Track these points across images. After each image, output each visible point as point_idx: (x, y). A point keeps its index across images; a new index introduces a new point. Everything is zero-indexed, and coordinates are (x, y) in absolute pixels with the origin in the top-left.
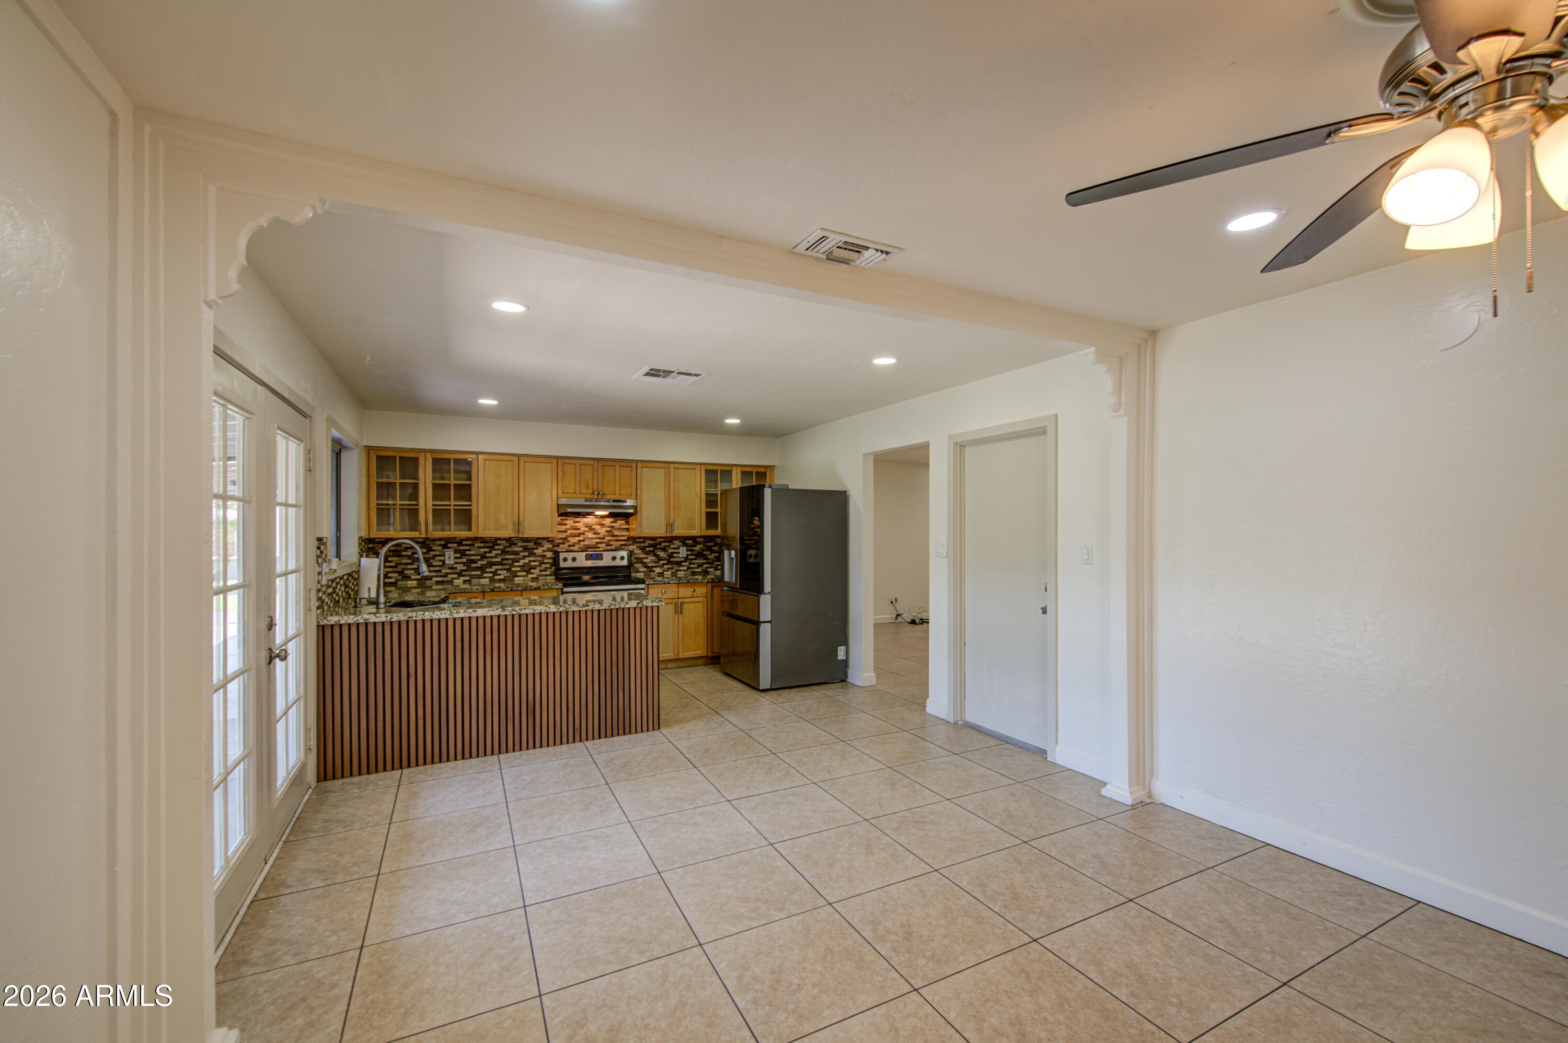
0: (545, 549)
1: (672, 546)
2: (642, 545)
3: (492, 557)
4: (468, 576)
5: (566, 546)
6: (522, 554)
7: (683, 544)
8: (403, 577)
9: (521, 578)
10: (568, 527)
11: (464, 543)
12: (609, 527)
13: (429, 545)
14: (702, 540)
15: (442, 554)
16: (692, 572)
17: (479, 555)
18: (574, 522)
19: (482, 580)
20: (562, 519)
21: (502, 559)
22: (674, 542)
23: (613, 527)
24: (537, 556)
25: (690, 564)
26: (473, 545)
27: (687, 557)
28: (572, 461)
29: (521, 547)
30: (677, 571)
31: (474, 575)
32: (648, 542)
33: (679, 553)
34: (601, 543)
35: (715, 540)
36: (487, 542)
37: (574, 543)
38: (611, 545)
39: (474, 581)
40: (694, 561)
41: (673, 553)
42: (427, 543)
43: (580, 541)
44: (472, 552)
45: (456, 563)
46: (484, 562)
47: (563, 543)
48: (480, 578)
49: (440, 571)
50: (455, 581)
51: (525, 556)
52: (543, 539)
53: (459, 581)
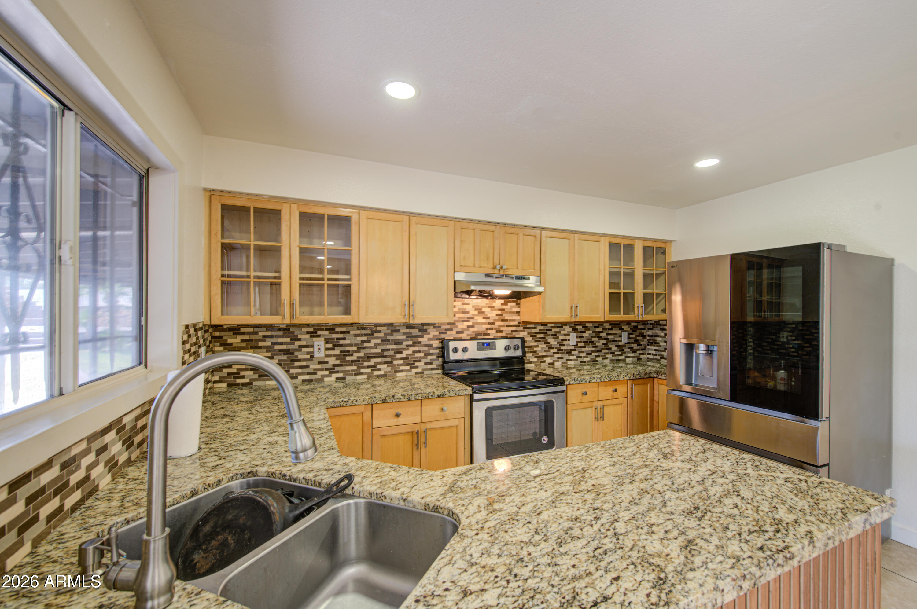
0: (431, 336)
1: (562, 332)
2: (533, 331)
3: (370, 348)
4: (342, 372)
5: (454, 332)
6: (405, 343)
7: (573, 330)
8: (260, 376)
9: (404, 374)
10: (457, 309)
11: (337, 329)
12: (500, 310)
13: (293, 332)
14: (591, 325)
15: (309, 344)
16: (581, 362)
17: (355, 345)
18: (463, 304)
19: (359, 377)
21: (382, 350)
22: (564, 327)
23: (503, 310)
24: (422, 346)
25: (580, 352)
26: (348, 332)
27: (577, 345)
28: (471, 226)
29: (404, 334)
30: (567, 360)
31: (349, 371)
32: (540, 327)
33: (569, 340)
34: (491, 329)
35: (602, 325)
36: (365, 329)
37: (462, 329)
38: (501, 332)
39: (348, 378)
40: (583, 349)
41: (563, 340)
42: (292, 329)
43: (468, 327)
44: (347, 342)
45: (327, 356)
46: (361, 354)
47: (451, 330)
48: (356, 374)
49: (307, 367)
50: (326, 379)
51: (408, 346)
52: (429, 324)
53: (330, 379)
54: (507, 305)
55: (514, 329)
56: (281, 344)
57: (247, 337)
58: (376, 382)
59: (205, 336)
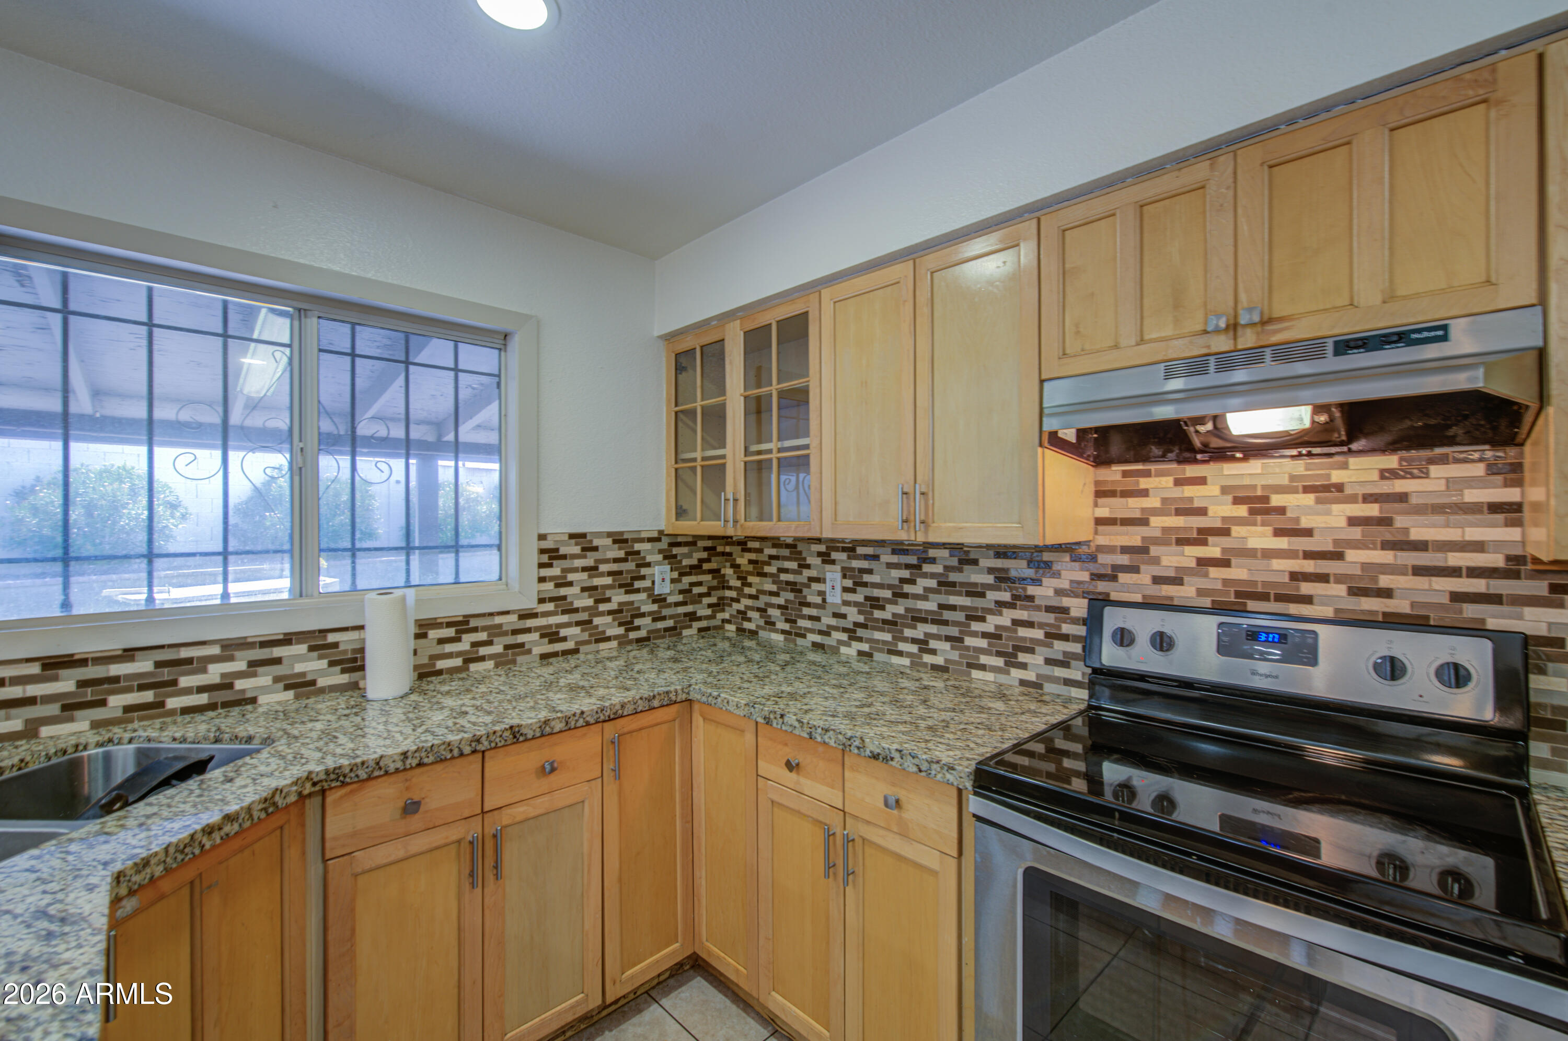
0: (1063, 584)
3: (916, 597)
4: (867, 641)
5: (1144, 577)
6: (993, 596)
9: (990, 676)
10: (1153, 502)
11: (861, 550)
12: (1368, 498)
13: (801, 553)
15: (821, 576)
17: (890, 587)
18: (1178, 482)
19: (895, 659)
20: (1125, 474)
21: (942, 607)
23: (1397, 500)
24: (1038, 608)
26: (876, 557)
29: (991, 571)
31: (879, 642)
34: (1323, 578)
36: (905, 552)
37: (1179, 570)
39: (878, 656)
42: (799, 547)
43: (1203, 562)
44: (875, 578)
45: (846, 603)
46: (900, 610)
47: (1134, 569)
48: (891, 652)
49: (817, 619)
50: (843, 650)
51: (1000, 604)
52: (1059, 548)
53: (850, 651)
54: (1419, 474)
55: (1474, 586)
56: (786, 571)
57: (753, 556)
58: (928, 679)
59: (675, 551)
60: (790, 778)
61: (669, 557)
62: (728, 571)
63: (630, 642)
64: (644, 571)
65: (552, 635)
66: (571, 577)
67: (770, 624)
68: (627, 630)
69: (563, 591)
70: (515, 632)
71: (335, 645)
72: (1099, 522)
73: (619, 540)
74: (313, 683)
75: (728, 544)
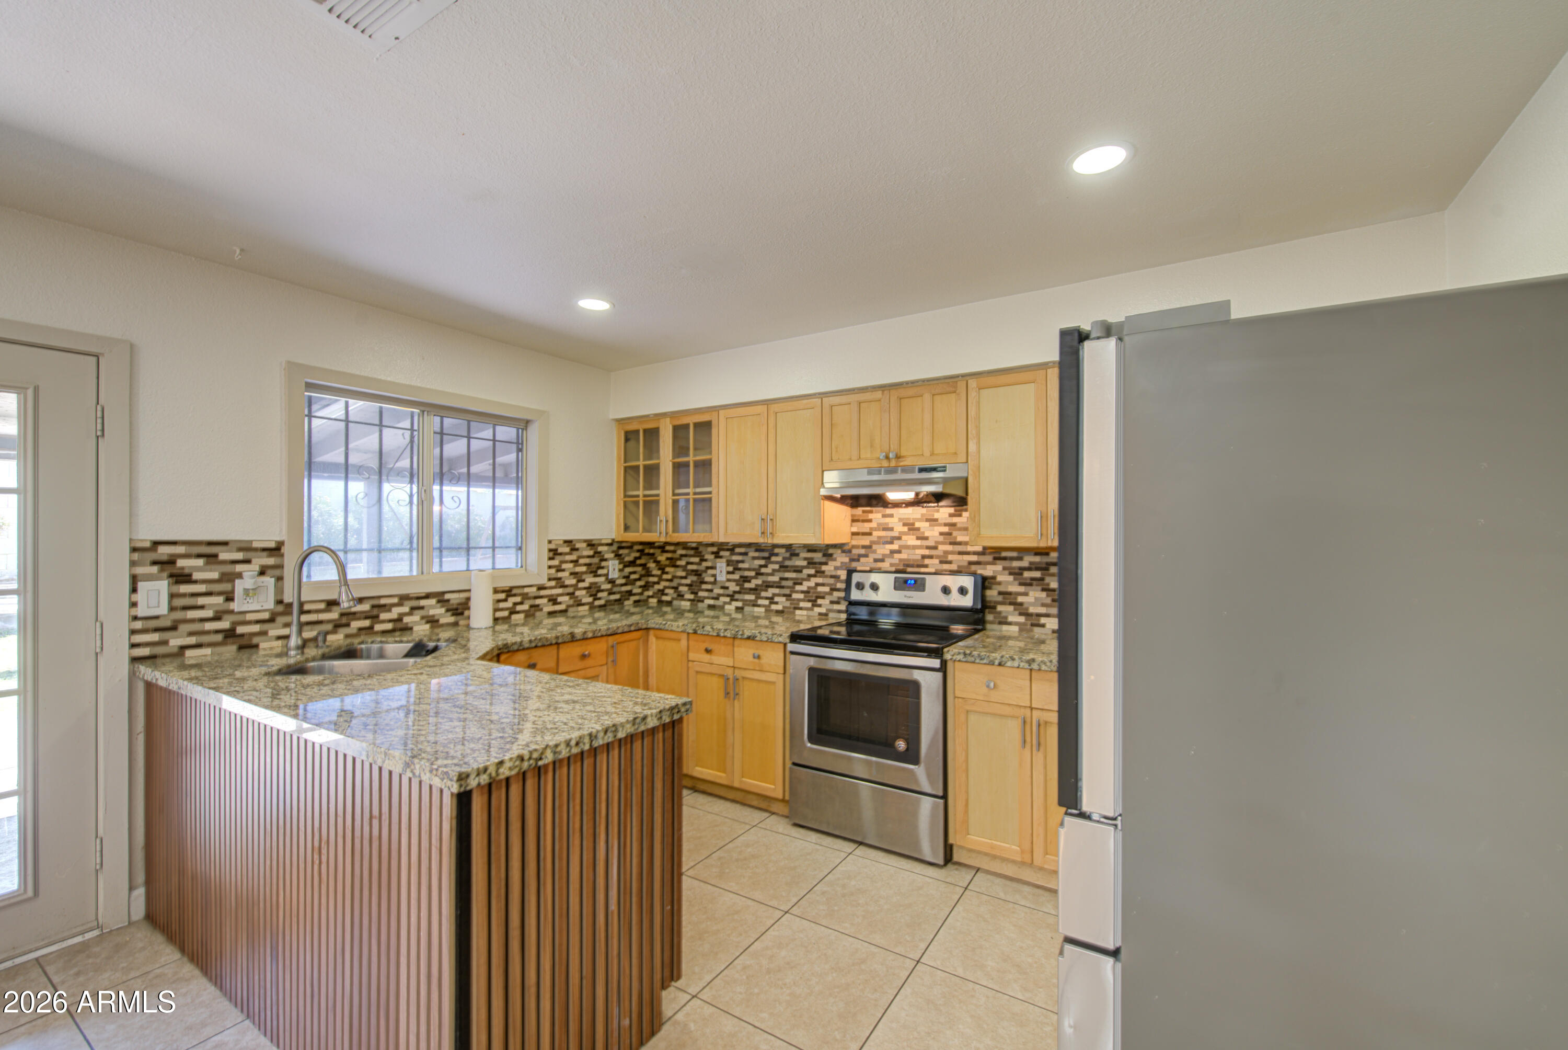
0: (838, 564)
2: (1016, 564)
3: (768, 574)
4: (741, 600)
5: (870, 558)
6: (806, 572)
9: (805, 612)
10: (873, 525)
11: (737, 550)
12: (945, 525)
13: (701, 552)
15: (714, 565)
17: (753, 570)
18: (884, 516)
19: (756, 609)
20: (864, 512)
21: (782, 579)
23: (954, 525)
24: (826, 577)
26: (746, 554)
28: (846, 399)
29: (805, 559)
31: (747, 600)
34: (931, 557)
36: (762, 550)
37: (883, 555)
38: (950, 562)
39: (747, 609)
42: (700, 548)
43: (893, 552)
44: (745, 565)
45: (729, 580)
46: (759, 582)
47: (866, 556)
48: (754, 605)
49: (711, 591)
50: (727, 607)
51: (810, 576)
52: (835, 546)
53: (731, 608)
54: (960, 515)
55: (974, 558)
56: (692, 563)
57: (669, 555)
58: (775, 619)
59: (621, 552)
60: (706, 657)
61: (618, 556)
62: (652, 565)
63: (596, 607)
64: (603, 564)
65: (553, 600)
66: (564, 566)
67: (681, 596)
68: (595, 599)
69: (560, 575)
70: (536, 598)
71: (448, 601)
72: (854, 534)
73: (591, 544)
74: (438, 621)
75: (651, 548)
